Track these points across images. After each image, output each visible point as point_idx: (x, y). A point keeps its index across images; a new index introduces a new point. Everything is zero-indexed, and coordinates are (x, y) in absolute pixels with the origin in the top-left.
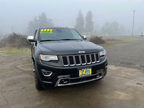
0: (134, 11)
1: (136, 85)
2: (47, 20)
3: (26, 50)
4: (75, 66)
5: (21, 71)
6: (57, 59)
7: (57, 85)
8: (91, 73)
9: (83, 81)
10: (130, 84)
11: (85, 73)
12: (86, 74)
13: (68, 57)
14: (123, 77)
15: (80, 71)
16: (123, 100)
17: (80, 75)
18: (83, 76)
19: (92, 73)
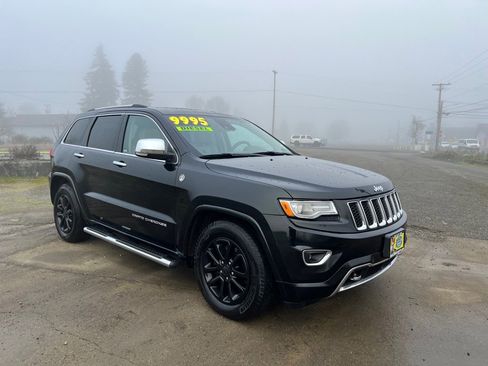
0: (275, 73)
4: (378, 227)
6: (336, 213)
7: (339, 288)
11: (396, 246)
12: (396, 249)
13: (360, 205)
17: (390, 252)
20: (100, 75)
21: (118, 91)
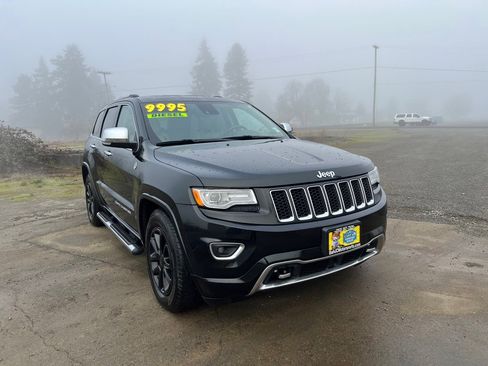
0: (376, 47)
1: (467, 269)
2: (88, 74)
3: (39, 182)
4: (314, 220)
5: (67, 257)
6: (256, 202)
7: (259, 286)
8: (358, 240)
9: (332, 267)
10: (448, 268)
11: (345, 241)
12: (345, 244)
13: (288, 193)
14: (418, 249)
15: (331, 234)
16: (456, 317)
17: (330, 248)
18: (340, 250)
19: (363, 241)
20: (205, 68)
21: (220, 82)
